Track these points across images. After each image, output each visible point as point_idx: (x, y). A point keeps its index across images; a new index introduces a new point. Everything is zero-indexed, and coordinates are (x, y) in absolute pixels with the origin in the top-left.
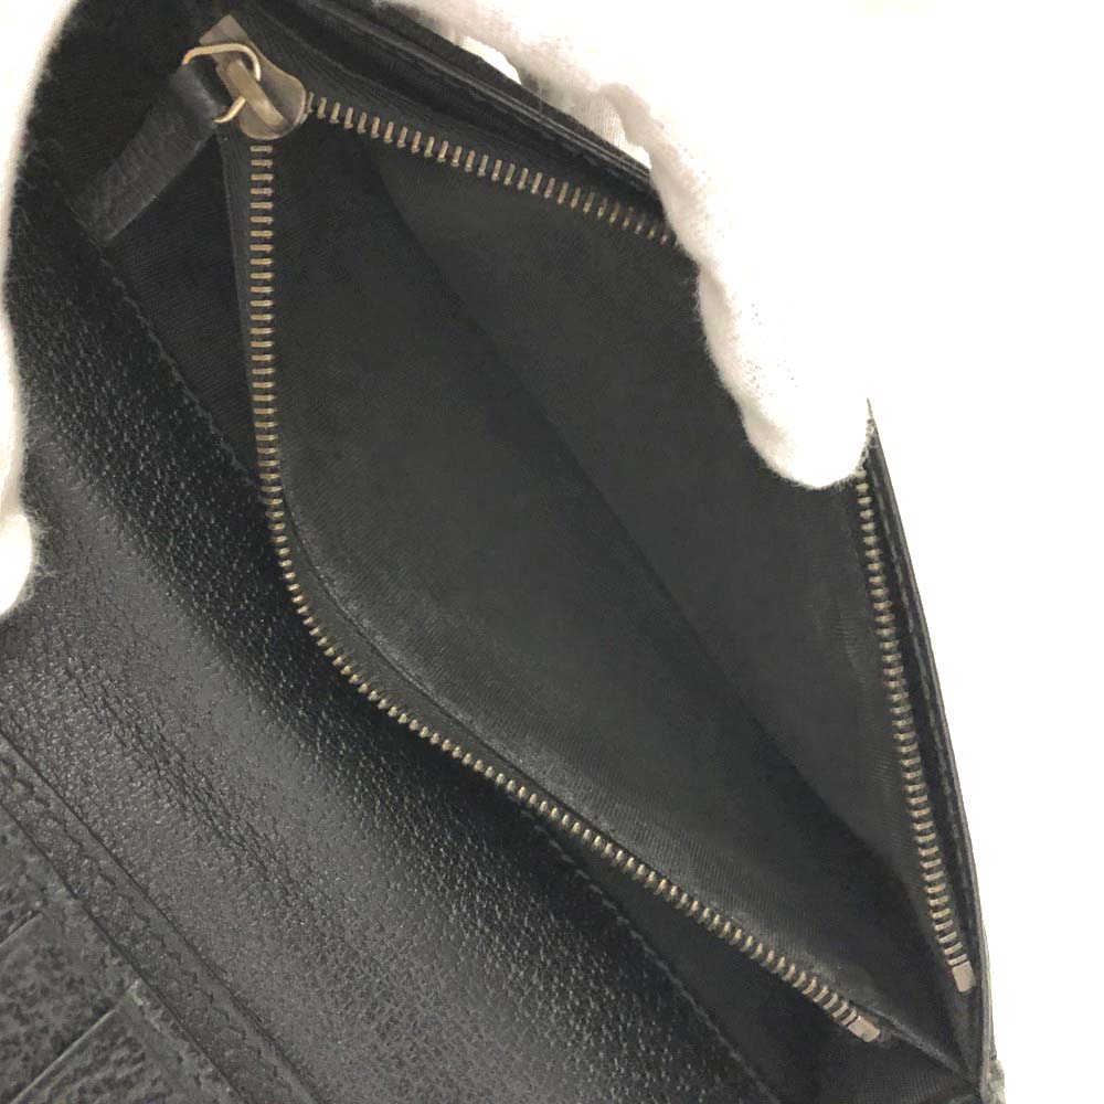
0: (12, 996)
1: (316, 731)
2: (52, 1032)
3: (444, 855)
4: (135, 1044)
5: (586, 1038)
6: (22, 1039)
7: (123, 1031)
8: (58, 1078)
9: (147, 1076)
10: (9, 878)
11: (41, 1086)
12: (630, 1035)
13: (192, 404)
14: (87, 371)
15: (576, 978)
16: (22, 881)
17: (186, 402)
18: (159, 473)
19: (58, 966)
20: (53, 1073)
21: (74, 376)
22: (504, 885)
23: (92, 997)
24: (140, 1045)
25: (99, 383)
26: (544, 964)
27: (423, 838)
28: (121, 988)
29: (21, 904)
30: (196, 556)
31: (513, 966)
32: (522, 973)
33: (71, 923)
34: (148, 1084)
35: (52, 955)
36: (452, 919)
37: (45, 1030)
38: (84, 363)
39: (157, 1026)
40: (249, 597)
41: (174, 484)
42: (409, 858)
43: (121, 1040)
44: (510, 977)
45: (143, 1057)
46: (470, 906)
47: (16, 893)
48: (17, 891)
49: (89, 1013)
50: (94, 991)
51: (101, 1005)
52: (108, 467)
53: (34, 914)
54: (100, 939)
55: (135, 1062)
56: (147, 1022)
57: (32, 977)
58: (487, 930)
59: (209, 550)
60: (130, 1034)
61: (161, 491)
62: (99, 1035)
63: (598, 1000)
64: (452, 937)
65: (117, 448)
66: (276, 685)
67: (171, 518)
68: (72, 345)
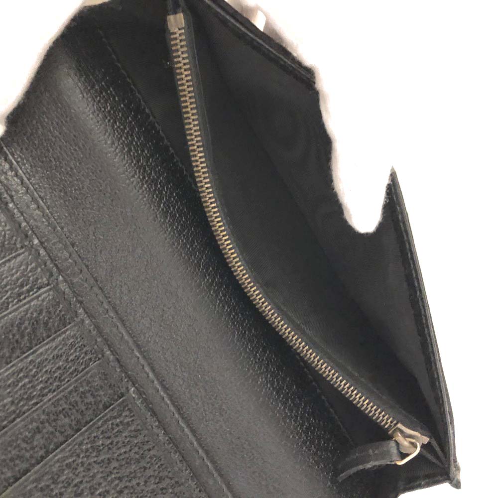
0: (90, 387)
1: (217, 301)
2: (103, 402)
3: (259, 357)
4: (132, 410)
5: (303, 436)
6: (93, 403)
7: (127, 405)
8: (105, 418)
9: (135, 423)
10: (91, 346)
11: (98, 421)
12: (319, 437)
13: (177, 161)
14: (138, 146)
15: (301, 412)
16: (96, 347)
17: (175, 160)
18: (165, 188)
19: (106, 379)
20: (103, 417)
21: (133, 148)
22: (278, 371)
23: (118, 391)
24: (133, 411)
25: (143, 151)
26: (290, 405)
27: (251, 349)
28: (128, 390)
29: (95, 355)
30: (178, 223)
31: (280, 404)
32: (282, 408)
33: (112, 364)
34: (135, 426)
35: (105, 375)
36: (259, 383)
37: (101, 401)
38: (136, 143)
39: (139, 405)
40: (197, 242)
41: (171, 193)
42: (246, 357)
43: (126, 409)
44: (278, 408)
45: (134, 415)
46: (266, 378)
47: (93, 351)
48: (94, 350)
49: (116, 397)
50: (118, 390)
51: (120, 395)
52: (145, 186)
53: (99, 359)
54: (121, 371)
55: (131, 417)
56: (136, 403)
57: (97, 382)
58: (271, 389)
59: (183, 222)
60: (130, 406)
61: (166, 197)
62: (119, 405)
63: (308, 422)
64: (258, 390)
65: (149, 178)
66: (204, 280)
67: (169, 208)
68: (132, 135)
